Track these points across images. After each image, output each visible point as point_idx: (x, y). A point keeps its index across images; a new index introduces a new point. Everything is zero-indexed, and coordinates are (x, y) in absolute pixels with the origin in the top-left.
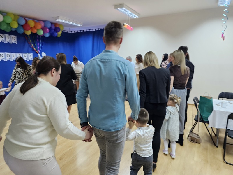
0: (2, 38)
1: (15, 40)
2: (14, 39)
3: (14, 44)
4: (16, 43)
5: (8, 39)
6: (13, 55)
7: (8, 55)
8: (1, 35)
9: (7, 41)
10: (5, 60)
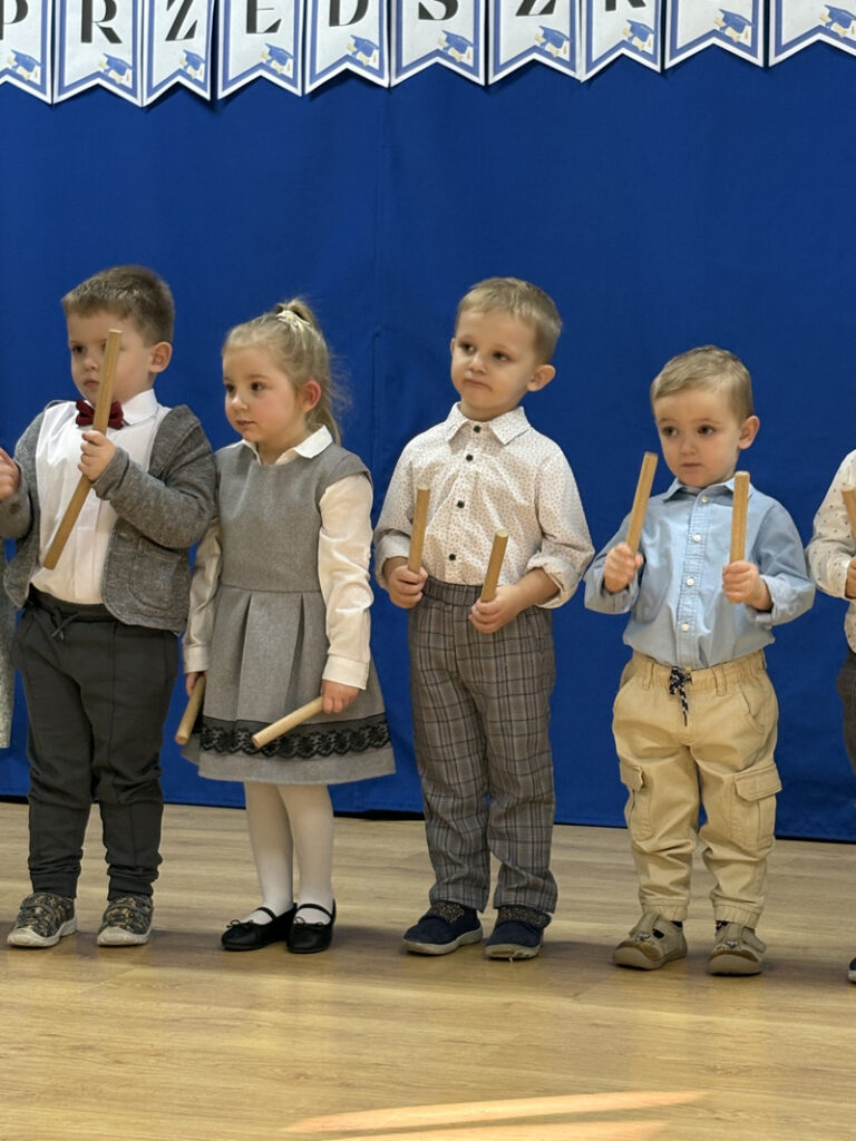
10: (650, 50)
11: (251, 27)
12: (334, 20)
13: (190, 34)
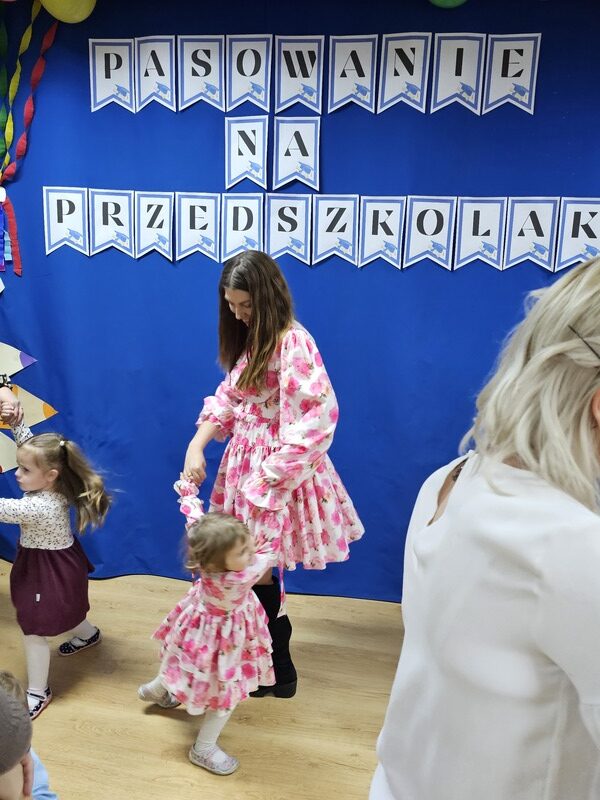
0: (410, 68)
1: (525, 81)
2: (512, 70)
3: (507, 110)
4: (526, 104)
5: (458, 72)
6: (477, 214)
7: (430, 222)
8: (406, 46)
9: (448, 88)
10: (395, 257)
11: (192, 226)
12: (236, 227)
13: (160, 226)
